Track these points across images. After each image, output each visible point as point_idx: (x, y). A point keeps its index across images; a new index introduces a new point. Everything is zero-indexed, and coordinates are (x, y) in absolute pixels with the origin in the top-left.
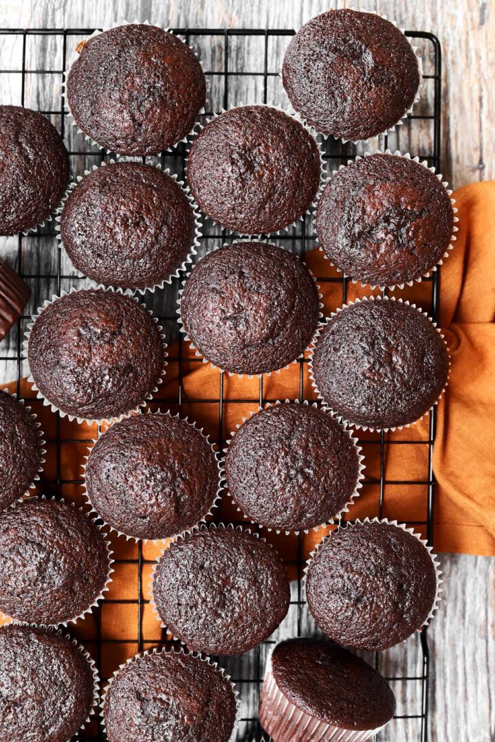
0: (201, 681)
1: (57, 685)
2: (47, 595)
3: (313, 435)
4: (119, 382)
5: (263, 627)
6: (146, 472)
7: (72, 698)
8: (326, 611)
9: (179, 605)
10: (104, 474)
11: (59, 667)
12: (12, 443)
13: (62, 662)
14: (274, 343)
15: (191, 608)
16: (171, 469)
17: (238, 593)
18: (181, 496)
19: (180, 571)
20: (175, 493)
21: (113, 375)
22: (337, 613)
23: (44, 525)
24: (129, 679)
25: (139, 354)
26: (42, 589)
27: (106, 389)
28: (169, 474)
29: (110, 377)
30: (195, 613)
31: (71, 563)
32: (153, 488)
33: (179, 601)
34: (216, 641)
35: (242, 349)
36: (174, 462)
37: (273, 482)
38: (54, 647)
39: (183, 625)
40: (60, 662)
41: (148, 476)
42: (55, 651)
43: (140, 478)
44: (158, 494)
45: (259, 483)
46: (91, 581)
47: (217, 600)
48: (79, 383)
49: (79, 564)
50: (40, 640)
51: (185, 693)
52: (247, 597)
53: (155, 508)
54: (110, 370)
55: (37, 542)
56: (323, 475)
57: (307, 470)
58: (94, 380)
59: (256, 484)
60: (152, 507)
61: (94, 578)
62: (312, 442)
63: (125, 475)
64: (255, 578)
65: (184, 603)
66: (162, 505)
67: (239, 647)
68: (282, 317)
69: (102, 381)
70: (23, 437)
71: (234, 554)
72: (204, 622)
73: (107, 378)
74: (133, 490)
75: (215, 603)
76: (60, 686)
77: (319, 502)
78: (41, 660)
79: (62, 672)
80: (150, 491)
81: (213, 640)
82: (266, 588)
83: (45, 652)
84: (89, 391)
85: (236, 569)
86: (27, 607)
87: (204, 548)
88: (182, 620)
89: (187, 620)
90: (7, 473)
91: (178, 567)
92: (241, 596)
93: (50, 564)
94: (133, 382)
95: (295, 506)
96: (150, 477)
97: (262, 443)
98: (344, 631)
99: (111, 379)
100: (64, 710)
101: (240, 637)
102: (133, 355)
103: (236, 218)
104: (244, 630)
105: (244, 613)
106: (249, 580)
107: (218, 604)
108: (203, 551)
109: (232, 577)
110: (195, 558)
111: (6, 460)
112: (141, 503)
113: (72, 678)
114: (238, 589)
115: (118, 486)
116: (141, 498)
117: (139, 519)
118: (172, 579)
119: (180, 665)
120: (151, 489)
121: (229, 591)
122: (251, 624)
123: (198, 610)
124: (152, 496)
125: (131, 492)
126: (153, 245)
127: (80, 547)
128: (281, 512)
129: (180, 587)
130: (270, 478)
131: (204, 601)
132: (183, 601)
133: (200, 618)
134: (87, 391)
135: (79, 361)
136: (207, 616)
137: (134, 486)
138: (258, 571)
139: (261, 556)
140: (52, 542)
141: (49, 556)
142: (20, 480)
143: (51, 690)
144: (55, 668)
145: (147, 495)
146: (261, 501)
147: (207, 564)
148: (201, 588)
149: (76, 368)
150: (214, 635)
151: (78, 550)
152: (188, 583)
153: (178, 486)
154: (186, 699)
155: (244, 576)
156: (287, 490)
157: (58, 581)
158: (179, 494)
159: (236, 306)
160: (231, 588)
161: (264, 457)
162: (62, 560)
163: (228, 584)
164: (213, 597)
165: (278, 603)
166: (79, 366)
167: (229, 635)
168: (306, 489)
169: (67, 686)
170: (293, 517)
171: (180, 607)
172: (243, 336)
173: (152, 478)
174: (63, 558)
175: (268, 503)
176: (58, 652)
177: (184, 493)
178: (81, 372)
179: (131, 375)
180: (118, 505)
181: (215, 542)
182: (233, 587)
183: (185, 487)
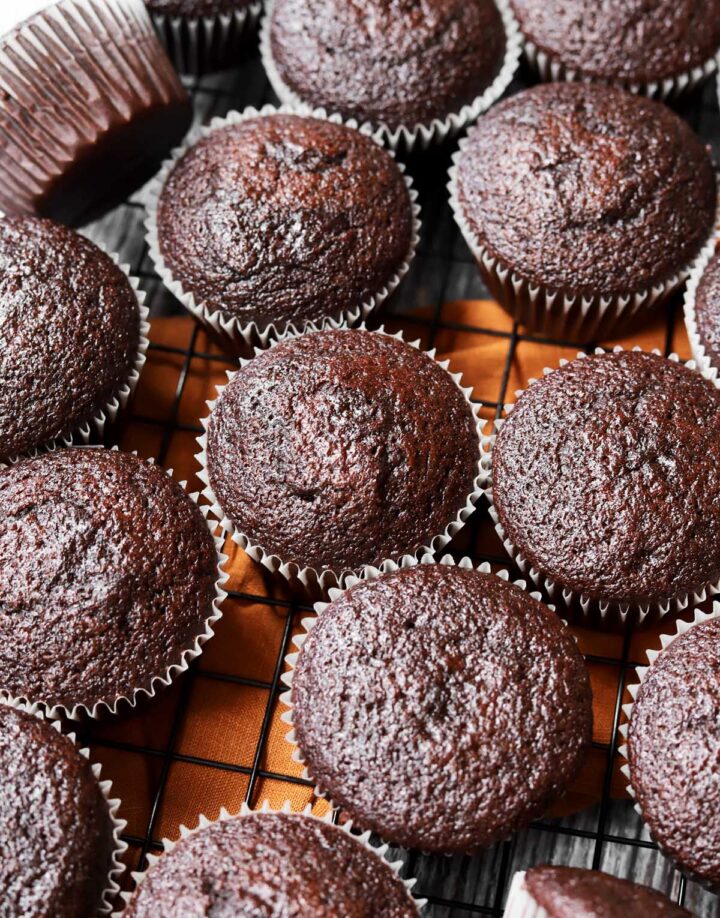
0: (358, 884)
1: (28, 837)
2: (70, 618)
3: (683, 401)
4: (318, 239)
5: (520, 784)
6: (335, 400)
7: (51, 877)
8: (669, 771)
9: (344, 697)
10: (248, 400)
11: (45, 795)
12: (84, 311)
13: (57, 784)
14: (625, 228)
15: (369, 708)
16: (387, 405)
17: (478, 691)
18: (397, 463)
19: (361, 625)
20: (384, 453)
21: (309, 225)
22: (694, 773)
23: (103, 477)
24: (194, 852)
25: (367, 207)
26: (63, 603)
27: (291, 248)
28: (379, 413)
29: (303, 228)
30: (376, 719)
31: (137, 557)
32: (342, 432)
33: (346, 687)
34: (411, 796)
35: (563, 230)
36: (394, 396)
37: (589, 471)
38: (49, 750)
39: (343, 748)
40: (53, 784)
41: (337, 407)
42: (47, 758)
43: (319, 409)
44: (348, 447)
45: (560, 474)
46: (168, 616)
47: (431, 697)
48: (243, 228)
49: (152, 567)
50: (23, 729)
51: (316, 893)
52: (496, 705)
53: (337, 471)
54: (306, 216)
55: (80, 503)
56: (695, 475)
57: (662, 459)
58: (272, 228)
59: (554, 475)
60: (331, 471)
61: (176, 613)
62: (680, 410)
63: (291, 401)
64: (522, 668)
65: (357, 692)
66: (353, 470)
67: (459, 823)
68: (647, 181)
69: (287, 232)
70: (109, 311)
71: (484, 610)
72: (391, 744)
73: (297, 227)
74: (300, 431)
75: (424, 704)
76: (35, 842)
77: (680, 532)
78: (12, 769)
79: (49, 806)
80: (334, 437)
81: (403, 793)
82: (543, 693)
83: (25, 754)
84: (257, 246)
85: (482, 641)
86: (19, 643)
87: (421, 588)
88: (342, 735)
89: (354, 736)
90: (60, 360)
91: (358, 617)
92: (485, 701)
93: (94, 550)
94: (345, 250)
95: (629, 531)
96: (341, 411)
97: (578, 402)
98: (705, 824)
99: (304, 232)
100: (25, 902)
101: (465, 797)
102: (355, 203)
103: (582, 41)
104: (477, 780)
105: (484, 738)
106: (508, 668)
107: (429, 709)
108: (419, 593)
109: (470, 657)
110: (398, 604)
111: (63, 334)
112: (311, 460)
113: (65, 827)
114: (481, 685)
115: (272, 422)
116: (313, 447)
117: (299, 501)
118: (341, 642)
119: (317, 841)
120: (336, 432)
121: (460, 686)
122: (497, 767)
123: (384, 713)
124: (336, 447)
125: (294, 433)
126: (428, 43)
127: (164, 534)
128: (597, 542)
129: (355, 658)
130: (585, 463)
131: (400, 695)
132: (354, 691)
133: (384, 733)
134: (252, 245)
135: (252, 190)
136: (401, 730)
137: (305, 423)
138: (530, 655)
139: (542, 627)
140: (109, 507)
141: (95, 532)
142: (79, 385)
143: (11, 844)
144: (38, 793)
145: (327, 444)
146: (561, 511)
147: (420, 621)
148: (400, 665)
149: (242, 202)
150: (408, 781)
151: (157, 538)
152: (374, 653)
153: (394, 440)
154: (316, 907)
155: (497, 659)
156: (616, 492)
157: (101, 589)
158: (391, 457)
159: (563, 149)
160: (465, 680)
161: (578, 424)
162: (121, 545)
163: (461, 670)
164: (421, 690)
165: (564, 736)
166: (250, 197)
167: (440, 786)
168: (656, 495)
169: (51, 846)
170: (621, 554)
171: (345, 704)
172: (569, 202)
173: (345, 414)
174: (123, 542)
175: (573, 517)
176: (54, 762)
177: (402, 458)
178: (251, 209)
179: (343, 235)
180: (262, 464)
181: (448, 581)
182: (469, 678)
183: (406, 445)
